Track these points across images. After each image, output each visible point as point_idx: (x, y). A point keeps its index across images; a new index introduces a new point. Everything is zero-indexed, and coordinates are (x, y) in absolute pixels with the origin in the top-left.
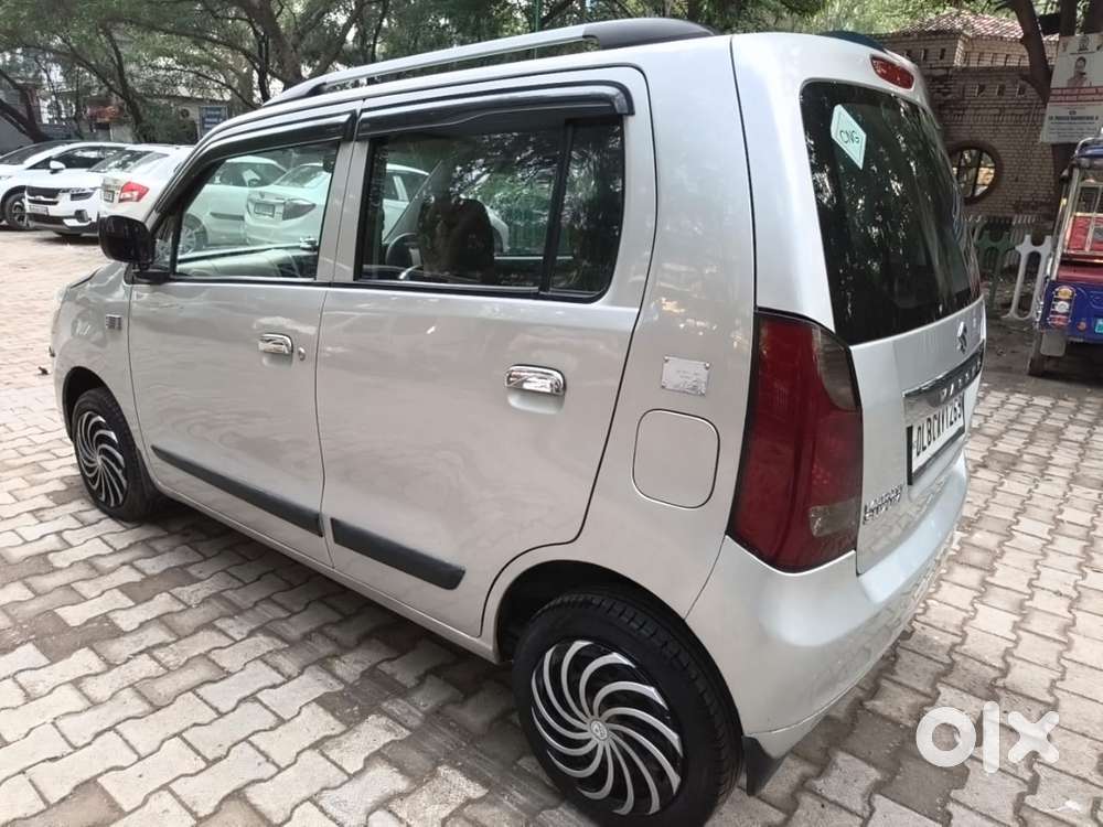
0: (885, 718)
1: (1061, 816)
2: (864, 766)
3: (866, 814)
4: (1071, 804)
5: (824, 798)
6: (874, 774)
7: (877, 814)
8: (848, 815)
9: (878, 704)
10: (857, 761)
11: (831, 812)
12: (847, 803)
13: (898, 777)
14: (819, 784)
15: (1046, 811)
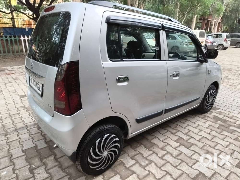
0: (48, 157)
1: (6, 169)
2: (41, 147)
3: (34, 143)
4: (5, 173)
5: (41, 140)
6: (39, 148)
7: (33, 144)
8: (36, 141)
9: (52, 158)
10: (43, 147)
11: (38, 139)
12: (38, 142)
13: (35, 151)
14: (44, 140)
15: (9, 167)
